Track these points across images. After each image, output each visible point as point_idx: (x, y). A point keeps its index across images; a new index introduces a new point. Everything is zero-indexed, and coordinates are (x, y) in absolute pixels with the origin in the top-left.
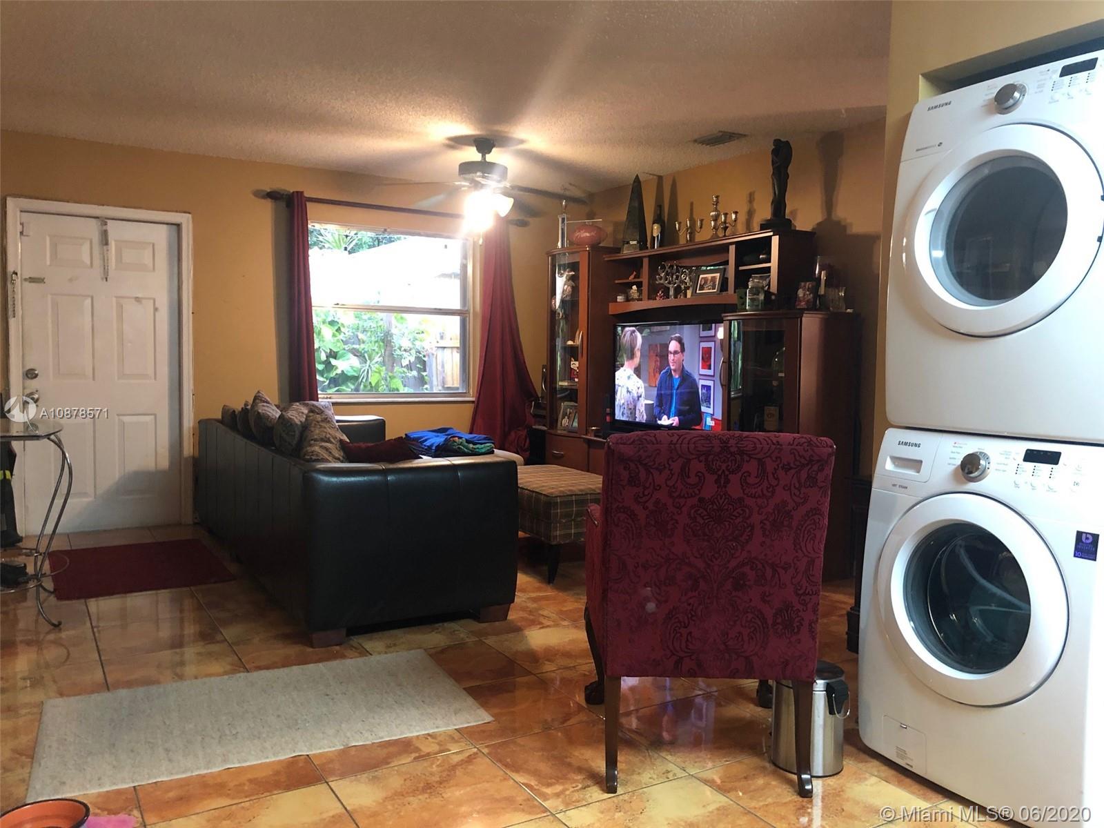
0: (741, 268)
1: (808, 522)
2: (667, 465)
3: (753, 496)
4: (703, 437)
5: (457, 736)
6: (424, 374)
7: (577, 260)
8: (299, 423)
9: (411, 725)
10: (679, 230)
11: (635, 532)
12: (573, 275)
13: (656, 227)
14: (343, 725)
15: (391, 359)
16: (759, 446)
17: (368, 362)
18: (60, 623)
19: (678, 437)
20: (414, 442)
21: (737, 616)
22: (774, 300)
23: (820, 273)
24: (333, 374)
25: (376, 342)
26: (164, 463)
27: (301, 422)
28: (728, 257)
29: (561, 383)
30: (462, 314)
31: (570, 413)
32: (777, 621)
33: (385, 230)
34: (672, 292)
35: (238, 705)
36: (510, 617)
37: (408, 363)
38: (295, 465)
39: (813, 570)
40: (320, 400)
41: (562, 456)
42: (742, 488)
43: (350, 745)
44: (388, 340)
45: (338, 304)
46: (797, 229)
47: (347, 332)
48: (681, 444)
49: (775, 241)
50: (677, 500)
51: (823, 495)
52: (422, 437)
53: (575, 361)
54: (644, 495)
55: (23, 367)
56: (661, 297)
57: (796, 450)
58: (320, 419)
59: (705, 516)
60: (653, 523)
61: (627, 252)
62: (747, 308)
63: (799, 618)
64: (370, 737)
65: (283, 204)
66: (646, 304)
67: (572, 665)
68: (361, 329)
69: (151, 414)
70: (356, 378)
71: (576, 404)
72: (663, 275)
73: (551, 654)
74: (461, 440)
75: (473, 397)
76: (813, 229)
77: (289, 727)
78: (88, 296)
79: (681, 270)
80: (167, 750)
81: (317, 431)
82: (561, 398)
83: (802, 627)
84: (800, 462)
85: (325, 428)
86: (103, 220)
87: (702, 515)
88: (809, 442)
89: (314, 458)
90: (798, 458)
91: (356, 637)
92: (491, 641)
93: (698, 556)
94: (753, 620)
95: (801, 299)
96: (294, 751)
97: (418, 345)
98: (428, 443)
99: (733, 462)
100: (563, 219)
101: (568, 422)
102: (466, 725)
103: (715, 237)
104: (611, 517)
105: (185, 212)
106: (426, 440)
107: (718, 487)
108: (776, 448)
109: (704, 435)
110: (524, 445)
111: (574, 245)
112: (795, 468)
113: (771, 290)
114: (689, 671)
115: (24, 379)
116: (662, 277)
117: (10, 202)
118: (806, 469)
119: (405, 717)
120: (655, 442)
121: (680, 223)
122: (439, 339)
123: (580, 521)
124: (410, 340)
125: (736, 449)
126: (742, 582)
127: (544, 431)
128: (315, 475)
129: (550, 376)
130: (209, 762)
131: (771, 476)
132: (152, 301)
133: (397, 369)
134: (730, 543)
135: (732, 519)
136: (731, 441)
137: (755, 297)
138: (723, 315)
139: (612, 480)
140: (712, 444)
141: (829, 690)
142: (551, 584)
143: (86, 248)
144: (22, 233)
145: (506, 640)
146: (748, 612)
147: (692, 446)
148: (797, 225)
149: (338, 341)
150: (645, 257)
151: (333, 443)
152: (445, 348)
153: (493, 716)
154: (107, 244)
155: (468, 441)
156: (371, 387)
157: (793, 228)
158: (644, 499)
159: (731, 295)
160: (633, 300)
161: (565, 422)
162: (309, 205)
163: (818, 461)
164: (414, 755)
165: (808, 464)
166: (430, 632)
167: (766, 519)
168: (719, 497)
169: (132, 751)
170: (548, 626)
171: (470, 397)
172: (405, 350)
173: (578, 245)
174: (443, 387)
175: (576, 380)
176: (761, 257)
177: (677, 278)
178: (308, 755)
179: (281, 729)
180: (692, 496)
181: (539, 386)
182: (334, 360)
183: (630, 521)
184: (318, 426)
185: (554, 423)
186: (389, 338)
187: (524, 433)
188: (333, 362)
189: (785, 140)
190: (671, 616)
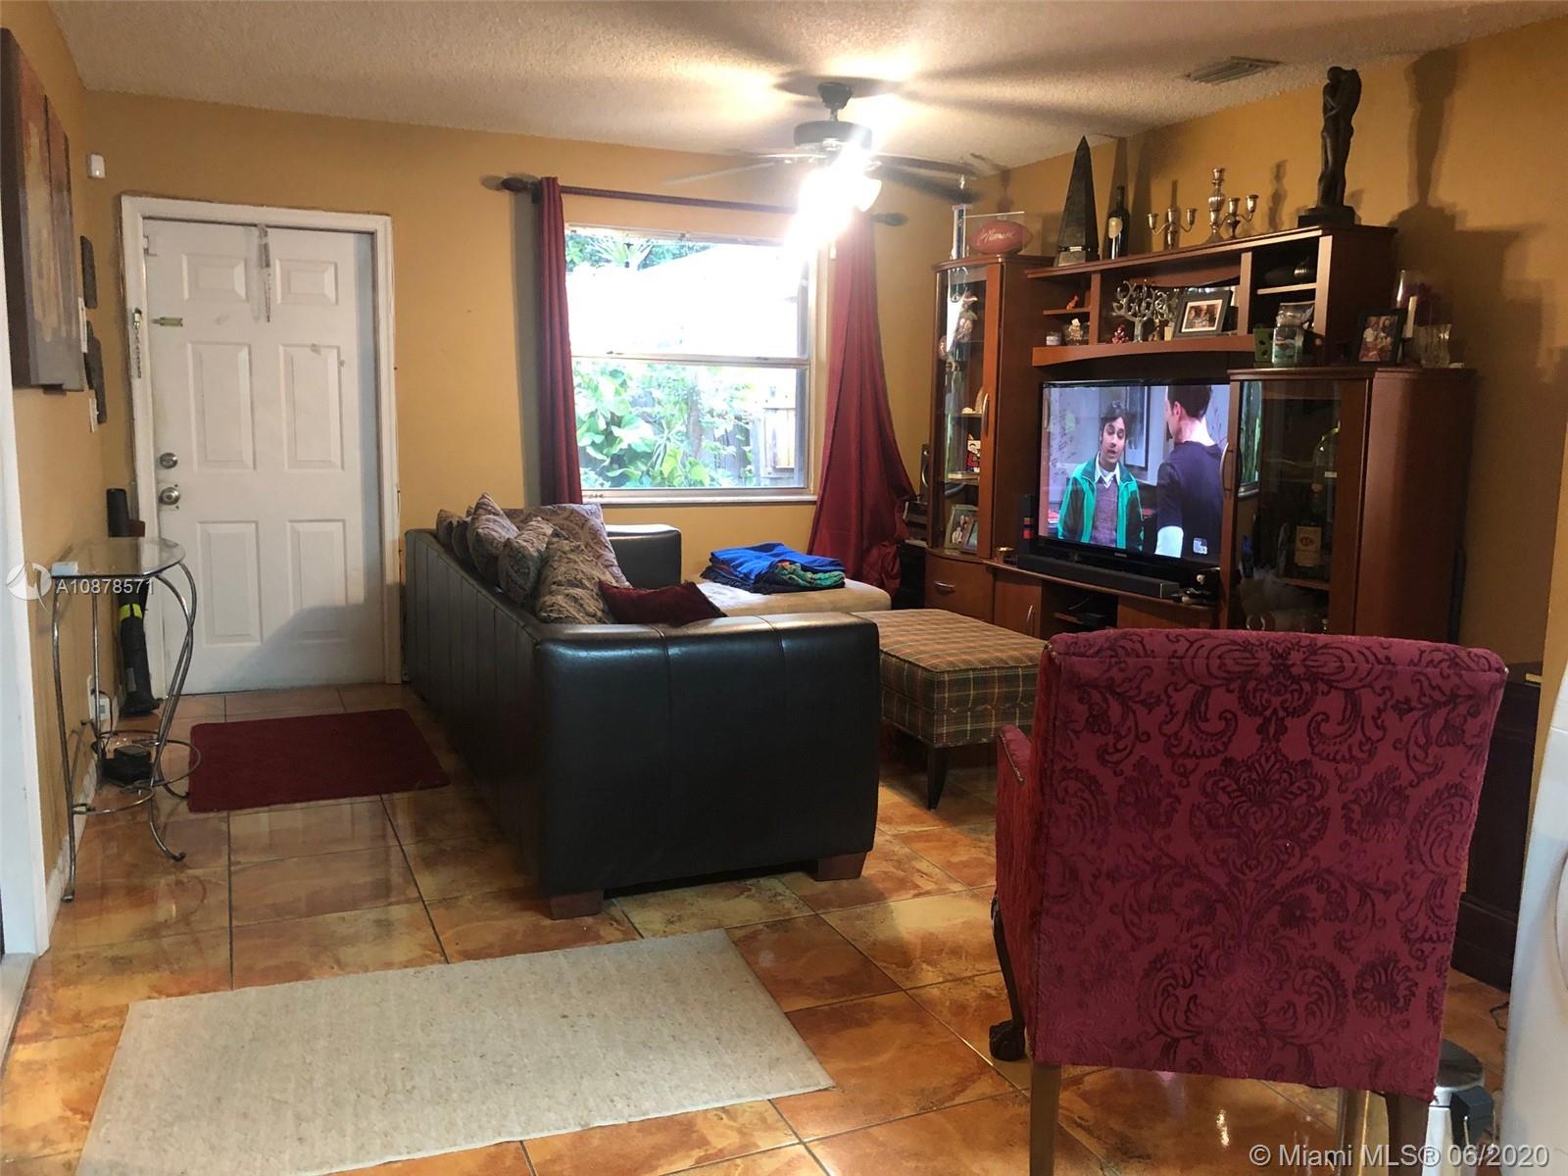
0: (1261, 292)
1: (1440, 809)
2: (1163, 697)
3: (1331, 757)
4: (1239, 644)
5: (771, 1115)
6: (747, 449)
7: (982, 279)
8: (535, 554)
9: (695, 1090)
10: (1154, 228)
11: (1096, 814)
12: (975, 302)
13: (1114, 222)
14: (585, 1082)
15: (696, 430)
16: (1349, 665)
17: (666, 431)
18: (183, 856)
19: (1187, 644)
20: (724, 566)
21: (1286, 972)
22: (1320, 347)
23: (1406, 300)
24: (615, 450)
25: (676, 403)
26: (358, 593)
27: (538, 551)
28: (1239, 272)
29: (950, 476)
30: (799, 365)
31: (965, 523)
32: (1365, 985)
33: (683, 236)
34: (1138, 331)
35: (422, 1030)
36: (865, 872)
37: (724, 433)
38: (523, 628)
39: (1442, 896)
40: (585, 500)
41: (952, 591)
42: (1311, 744)
43: (591, 1126)
44: (693, 401)
45: (611, 353)
46: (1363, 223)
47: (634, 390)
48: (1194, 657)
49: (1326, 245)
50: (1180, 761)
51: (1474, 761)
52: (733, 560)
53: (975, 439)
54: (1118, 751)
55: (156, 449)
56: (1120, 339)
57: (1425, 675)
58: (567, 548)
59: (1234, 791)
60: (1131, 799)
61: (1065, 265)
62: (1273, 360)
63: (1410, 983)
64: (626, 1111)
65: (526, 199)
66: (1095, 350)
67: (969, 974)
68: (655, 384)
69: (339, 521)
70: (649, 456)
71: (975, 508)
72: (1124, 301)
73: (935, 949)
74: (793, 567)
75: (814, 494)
76: (1391, 223)
77: (498, 1082)
78: (244, 344)
79: (1153, 293)
80: (299, 1118)
81: (563, 569)
82: (950, 496)
83: (1413, 999)
84: (1431, 697)
85: (575, 562)
86: (264, 229)
87: (1228, 789)
88: (1451, 660)
89: (554, 615)
90: (1428, 691)
91: (620, 899)
92: (833, 918)
93: (1218, 863)
94: (1317, 980)
95: (1370, 346)
96: (500, 1135)
97: (739, 407)
98: (744, 569)
99: (1296, 695)
100: (961, 213)
101: (962, 534)
102: (787, 1094)
103: (1217, 239)
104: (1052, 785)
105: (381, 214)
106: (741, 564)
107: (1262, 741)
108: (1383, 671)
109: (1240, 641)
110: (892, 570)
111: (978, 255)
112: (1422, 709)
113: (1315, 331)
114: (1188, 1063)
115: (156, 467)
116: (1122, 305)
117: (127, 202)
118: (1444, 711)
119: (686, 1071)
120: (1141, 653)
121: (1155, 216)
122: (768, 396)
123: (981, 711)
124: (725, 400)
125: (1303, 670)
126: (1298, 913)
127: (923, 548)
128: (552, 647)
129: (934, 463)
130: (362, 1147)
131: (1369, 724)
132: (335, 351)
133: (706, 443)
134: (1279, 842)
135: (1286, 798)
136: (1293, 654)
137: (1288, 341)
138: (1229, 371)
139: (1055, 718)
140: (1255, 658)
141: (1457, 1107)
142: (933, 810)
143: (239, 271)
144: (146, 251)
145: (859, 917)
146: (1307, 967)
147: (1215, 663)
148: (1362, 216)
149: (623, 402)
150: (1095, 272)
151: (587, 588)
152: (776, 409)
153: (832, 1078)
154: (268, 265)
155: (805, 569)
156: (663, 479)
157: (1356, 223)
158: (1116, 757)
159: (1242, 336)
160: (1073, 342)
161: (957, 536)
162: (567, 199)
163: (1470, 697)
164: (697, 1153)
165: (1445, 704)
166: (737, 896)
167: (1354, 801)
168: (1263, 759)
169: (245, 1116)
170: (928, 893)
171: (809, 494)
172: (719, 416)
173: (984, 254)
174: (774, 468)
175: (977, 470)
176: (1297, 272)
177: (1148, 308)
178: (521, 1142)
179: (484, 1085)
180: (1210, 755)
181: (917, 478)
182: (617, 428)
183: (1087, 795)
184: (566, 560)
185: (938, 538)
186: (695, 398)
187: (893, 550)
188: (615, 430)
189: (1350, 69)
190: (1159, 966)
